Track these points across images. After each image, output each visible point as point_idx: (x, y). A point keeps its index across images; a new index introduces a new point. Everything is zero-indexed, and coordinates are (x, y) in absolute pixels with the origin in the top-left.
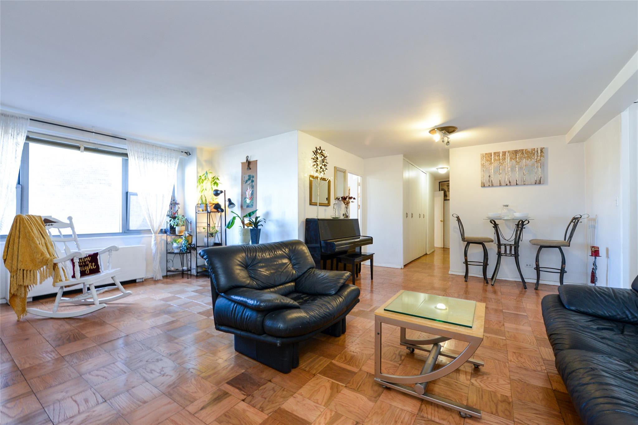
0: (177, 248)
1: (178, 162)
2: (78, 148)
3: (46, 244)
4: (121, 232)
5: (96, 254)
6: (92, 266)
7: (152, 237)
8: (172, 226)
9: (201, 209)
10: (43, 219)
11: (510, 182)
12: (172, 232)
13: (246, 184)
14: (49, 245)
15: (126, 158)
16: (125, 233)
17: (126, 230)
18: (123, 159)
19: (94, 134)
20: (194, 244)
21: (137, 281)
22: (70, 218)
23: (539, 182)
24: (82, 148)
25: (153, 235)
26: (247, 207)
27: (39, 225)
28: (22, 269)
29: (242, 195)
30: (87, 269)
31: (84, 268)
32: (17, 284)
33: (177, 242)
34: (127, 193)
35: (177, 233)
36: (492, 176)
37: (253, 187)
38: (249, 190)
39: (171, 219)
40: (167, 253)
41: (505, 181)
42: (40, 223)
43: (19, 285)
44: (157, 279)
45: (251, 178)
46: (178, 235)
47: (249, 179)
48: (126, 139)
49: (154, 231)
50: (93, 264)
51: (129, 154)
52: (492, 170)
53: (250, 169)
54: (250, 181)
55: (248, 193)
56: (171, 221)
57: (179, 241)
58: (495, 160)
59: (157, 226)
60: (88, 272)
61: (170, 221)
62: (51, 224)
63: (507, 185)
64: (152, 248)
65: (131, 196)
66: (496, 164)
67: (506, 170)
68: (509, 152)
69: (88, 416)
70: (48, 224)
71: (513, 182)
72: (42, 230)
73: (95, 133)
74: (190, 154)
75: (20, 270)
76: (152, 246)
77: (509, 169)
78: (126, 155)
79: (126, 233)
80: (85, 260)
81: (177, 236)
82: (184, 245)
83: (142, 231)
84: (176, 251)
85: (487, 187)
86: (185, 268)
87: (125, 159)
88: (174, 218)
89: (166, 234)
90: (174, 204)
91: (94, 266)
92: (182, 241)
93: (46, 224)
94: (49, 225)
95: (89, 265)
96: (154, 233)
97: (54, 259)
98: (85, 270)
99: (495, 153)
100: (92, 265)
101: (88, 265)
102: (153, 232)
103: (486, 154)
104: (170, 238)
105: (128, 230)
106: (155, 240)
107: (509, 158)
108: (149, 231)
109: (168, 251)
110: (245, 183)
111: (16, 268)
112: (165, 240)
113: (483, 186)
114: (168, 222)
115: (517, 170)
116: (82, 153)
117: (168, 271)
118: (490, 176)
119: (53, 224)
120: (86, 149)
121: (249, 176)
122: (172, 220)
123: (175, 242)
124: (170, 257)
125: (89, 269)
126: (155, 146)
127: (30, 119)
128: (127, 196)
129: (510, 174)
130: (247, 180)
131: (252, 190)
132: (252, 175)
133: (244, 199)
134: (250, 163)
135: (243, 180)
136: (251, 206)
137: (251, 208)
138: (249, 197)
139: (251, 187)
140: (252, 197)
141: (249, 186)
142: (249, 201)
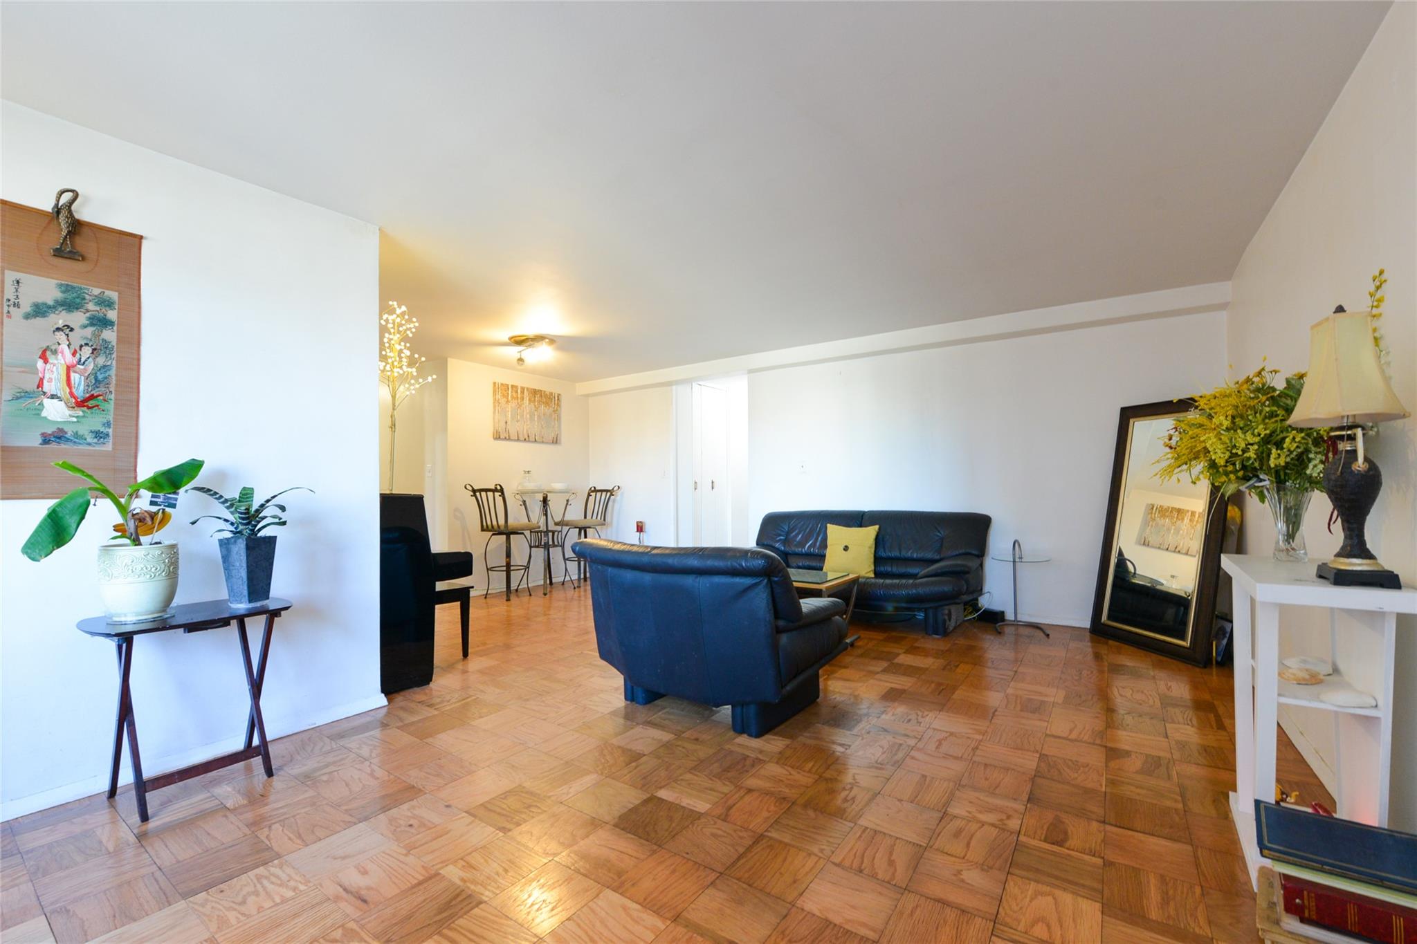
11: (528, 436)
13: (39, 321)
23: (555, 441)
26: (46, 442)
36: (509, 423)
38: (66, 357)
41: (523, 435)
45: (91, 306)
47: (67, 306)
52: (509, 413)
54: (80, 317)
55: (62, 373)
58: (512, 397)
63: (525, 439)
66: (513, 404)
67: (525, 416)
68: (528, 389)
69: (980, 812)
71: (532, 438)
77: (528, 416)
85: (502, 439)
99: (512, 386)
103: (502, 384)
107: (528, 398)
110: (30, 317)
113: (497, 437)
115: (536, 419)
118: (506, 423)
121: (65, 289)
129: (528, 423)
130: (51, 303)
131: (101, 360)
132: (96, 291)
133: (18, 398)
134: (85, 230)
135: (6, 297)
136: (89, 440)
137: (91, 448)
138: (72, 394)
139: (87, 344)
140: (92, 397)
141: (64, 337)
142: (71, 412)
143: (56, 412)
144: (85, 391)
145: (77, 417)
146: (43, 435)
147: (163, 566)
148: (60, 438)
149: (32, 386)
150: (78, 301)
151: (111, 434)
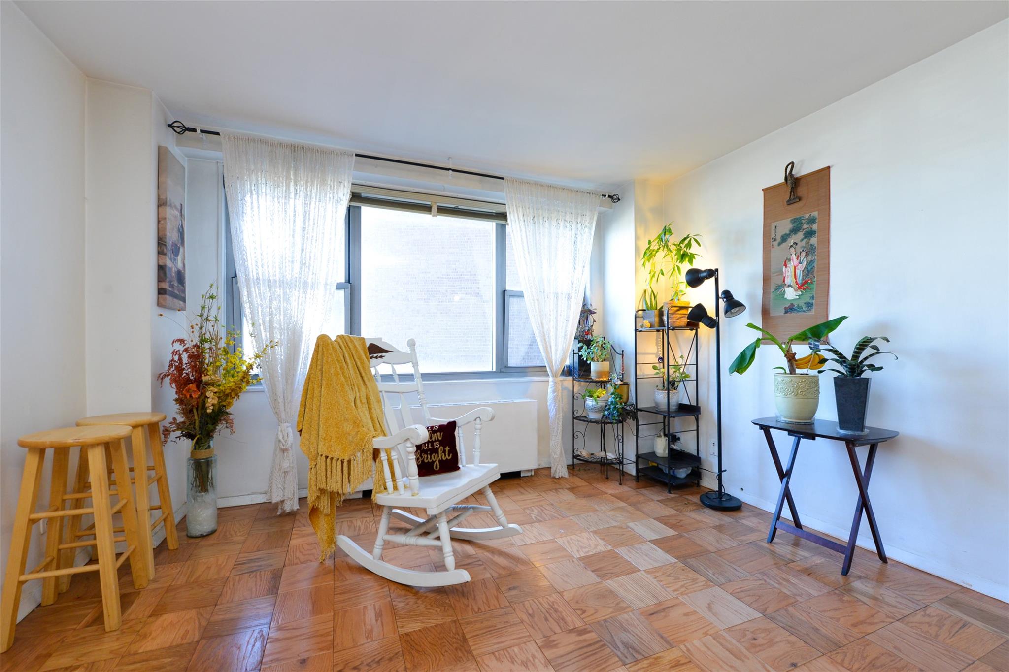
0: (595, 410)
1: (595, 218)
2: (427, 209)
3: (368, 399)
4: (494, 370)
5: (452, 426)
6: (442, 455)
7: (548, 381)
8: (585, 359)
9: (647, 323)
10: (368, 345)
12: (582, 373)
13: (784, 245)
14: (373, 399)
15: (503, 222)
16: (501, 372)
17: (503, 369)
18: (497, 224)
19: (451, 171)
20: (632, 405)
21: (522, 475)
22: (412, 344)
24: (434, 209)
25: (551, 379)
26: (786, 312)
27: (360, 358)
28: (324, 456)
29: (766, 279)
30: (436, 458)
31: (431, 458)
32: (316, 485)
33: (595, 395)
34: (504, 291)
35: (593, 375)
37: (810, 250)
38: (794, 261)
39: (580, 345)
40: (574, 418)
42: (362, 352)
43: (320, 489)
44: (557, 477)
45: (805, 226)
46: (597, 382)
47: (795, 231)
48: (502, 178)
49: (552, 372)
50: (447, 449)
51: (510, 213)
53: (800, 199)
54: (800, 235)
55: (793, 271)
56: (583, 350)
57: (597, 394)
59: (559, 360)
60: (438, 468)
61: (580, 349)
62: (380, 355)
64: (549, 408)
65: (511, 300)
70: (375, 355)
72: (363, 368)
73: (454, 170)
74: (619, 200)
75: (322, 455)
76: (548, 403)
78: (503, 216)
79: (503, 372)
80: (433, 439)
81: (593, 381)
82: (612, 407)
83: (529, 370)
84: (593, 416)
86: (611, 456)
87: (502, 224)
88: (588, 343)
89: (571, 378)
90: (586, 312)
91: (449, 456)
92: (605, 395)
93: (371, 356)
94: (376, 358)
95: (440, 451)
96: (553, 376)
97: (374, 439)
98: (433, 462)
100: (444, 452)
101: (436, 451)
102: (550, 374)
104: (579, 387)
105: (507, 367)
106: (554, 392)
108: (541, 370)
109: (576, 415)
110: (779, 244)
111: (316, 452)
112: (569, 390)
114: (576, 351)
116: (434, 217)
117: (574, 457)
119: (383, 354)
120: (442, 210)
121: (794, 221)
122: (585, 347)
123: (591, 396)
124: (581, 426)
125: (439, 461)
126: (554, 187)
127: (357, 155)
128: (503, 296)
130: (788, 232)
131: (810, 258)
132: (807, 216)
133: (777, 290)
134: (802, 182)
135: (772, 237)
136: (804, 309)
137: (804, 313)
138: (797, 283)
139: (803, 250)
140: (806, 282)
141: (793, 250)
142: (796, 294)
143: (791, 294)
144: (803, 279)
145: (799, 296)
146: (785, 308)
147: (792, 389)
148: (791, 309)
149: (780, 282)
150: (799, 225)
151: (814, 303)
